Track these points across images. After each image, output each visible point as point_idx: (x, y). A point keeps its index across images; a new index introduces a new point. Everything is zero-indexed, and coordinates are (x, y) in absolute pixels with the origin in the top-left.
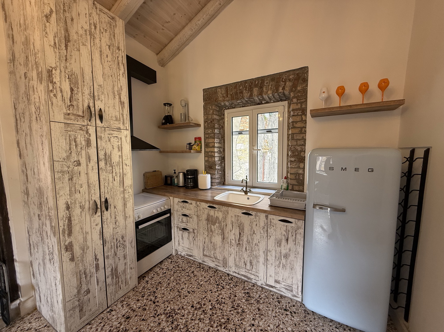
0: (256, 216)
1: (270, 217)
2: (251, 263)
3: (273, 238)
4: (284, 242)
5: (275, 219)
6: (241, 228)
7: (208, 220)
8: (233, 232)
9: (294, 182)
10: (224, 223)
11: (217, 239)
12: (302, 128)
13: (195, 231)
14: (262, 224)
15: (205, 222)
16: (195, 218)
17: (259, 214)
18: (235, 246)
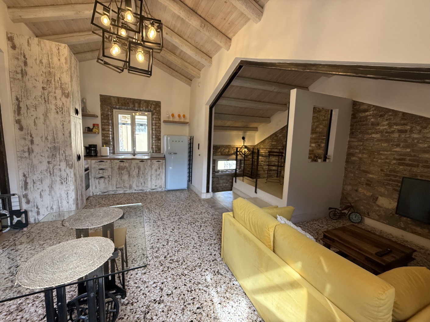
0: (146, 161)
1: (152, 161)
2: (144, 183)
3: (154, 169)
4: (158, 169)
5: (154, 161)
6: (139, 168)
7: (119, 168)
8: (135, 171)
9: (157, 149)
10: (130, 168)
11: (126, 177)
12: (159, 126)
13: (110, 177)
14: (149, 164)
15: (117, 170)
16: (110, 169)
17: (148, 160)
18: (136, 178)
